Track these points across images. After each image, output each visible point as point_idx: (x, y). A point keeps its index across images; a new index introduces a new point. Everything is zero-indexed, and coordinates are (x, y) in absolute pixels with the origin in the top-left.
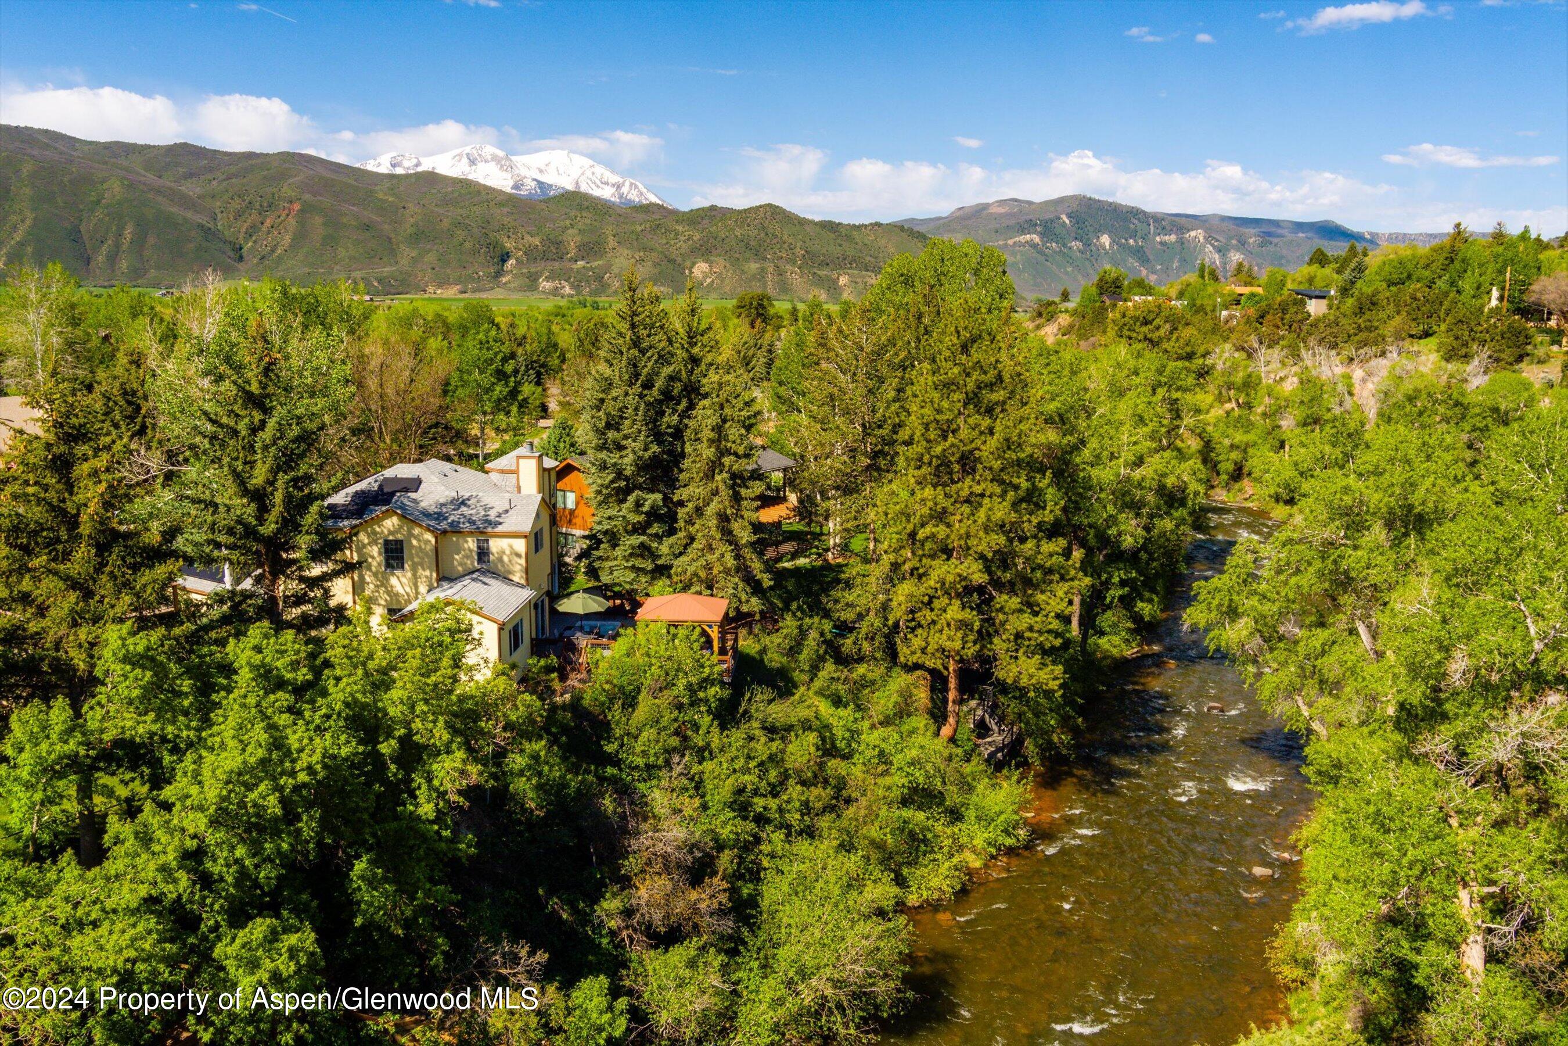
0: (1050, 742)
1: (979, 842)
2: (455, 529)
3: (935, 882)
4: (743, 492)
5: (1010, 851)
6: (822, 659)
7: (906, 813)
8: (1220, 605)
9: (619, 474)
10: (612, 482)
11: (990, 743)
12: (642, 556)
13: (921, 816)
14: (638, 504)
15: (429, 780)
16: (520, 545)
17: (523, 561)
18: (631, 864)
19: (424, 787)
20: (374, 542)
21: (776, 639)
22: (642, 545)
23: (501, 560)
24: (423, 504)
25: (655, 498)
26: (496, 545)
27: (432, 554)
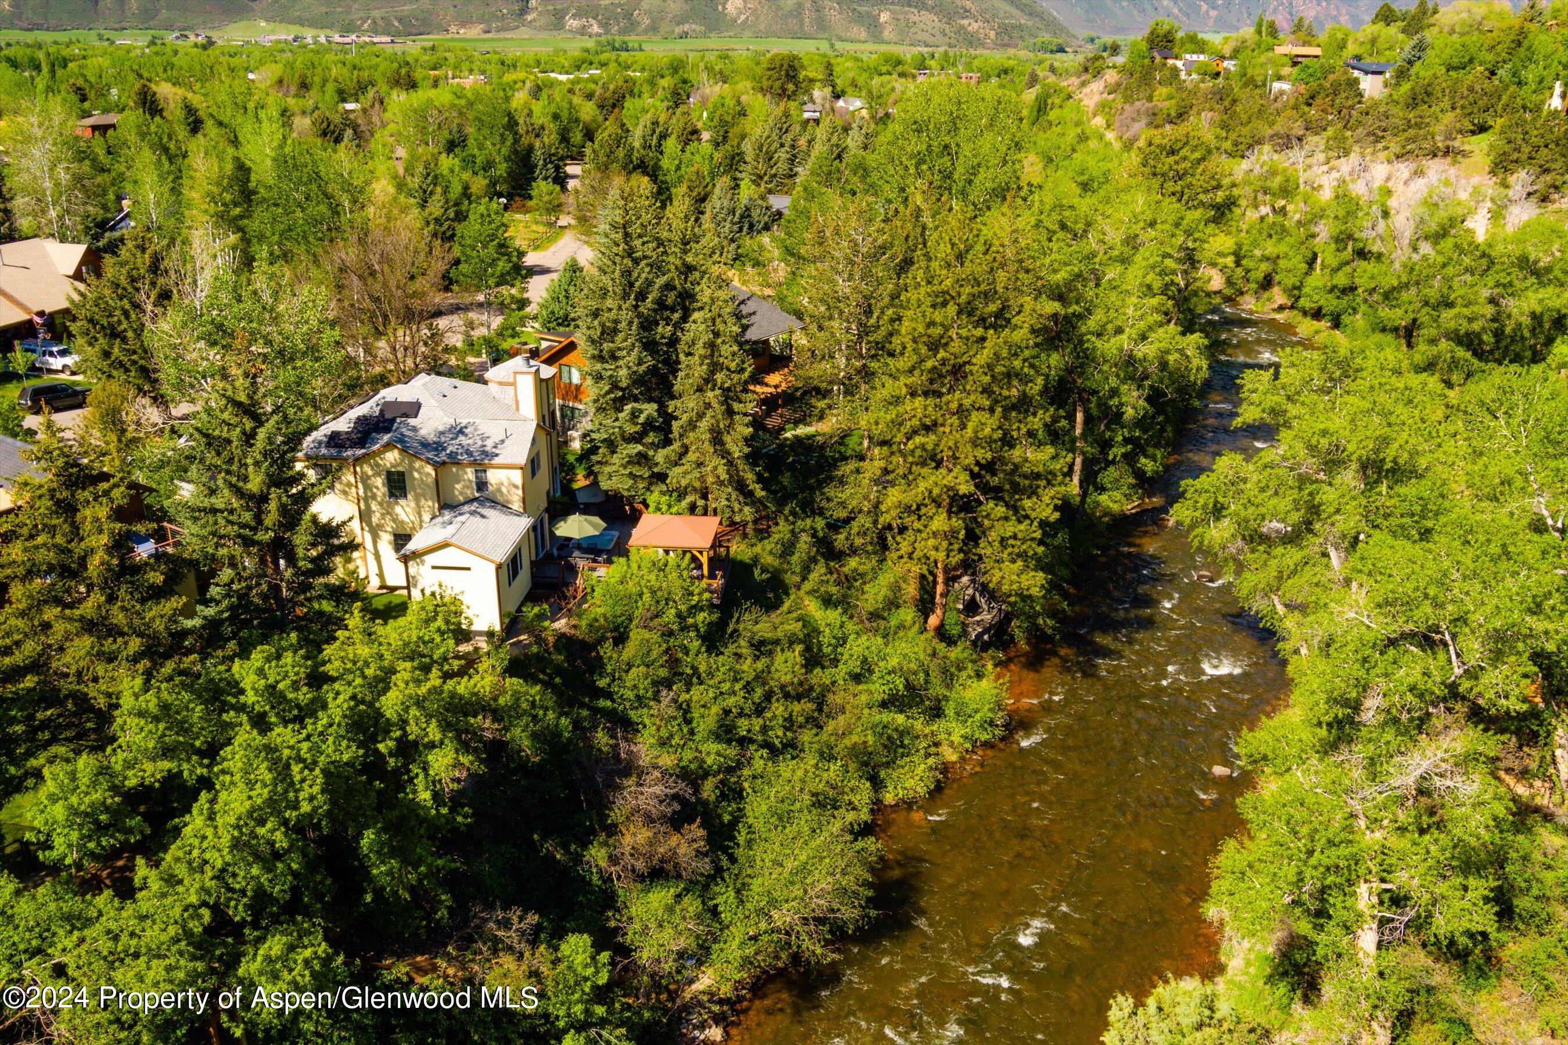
0: (1035, 625)
1: (956, 738)
2: (454, 460)
3: (910, 783)
4: (736, 406)
5: (986, 744)
6: (813, 560)
7: (886, 717)
8: (1206, 505)
9: (615, 386)
10: (607, 393)
11: (978, 623)
12: (639, 463)
13: (900, 719)
14: (634, 415)
15: (425, 769)
16: (517, 477)
17: (520, 492)
18: (616, 815)
19: (421, 776)
20: (377, 474)
21: (768, 545)
22: (640, 454)
23: (499, 490)
24: (423, 432)
25: (650, 409)
26: (493, 476)
27: (433, 486)
